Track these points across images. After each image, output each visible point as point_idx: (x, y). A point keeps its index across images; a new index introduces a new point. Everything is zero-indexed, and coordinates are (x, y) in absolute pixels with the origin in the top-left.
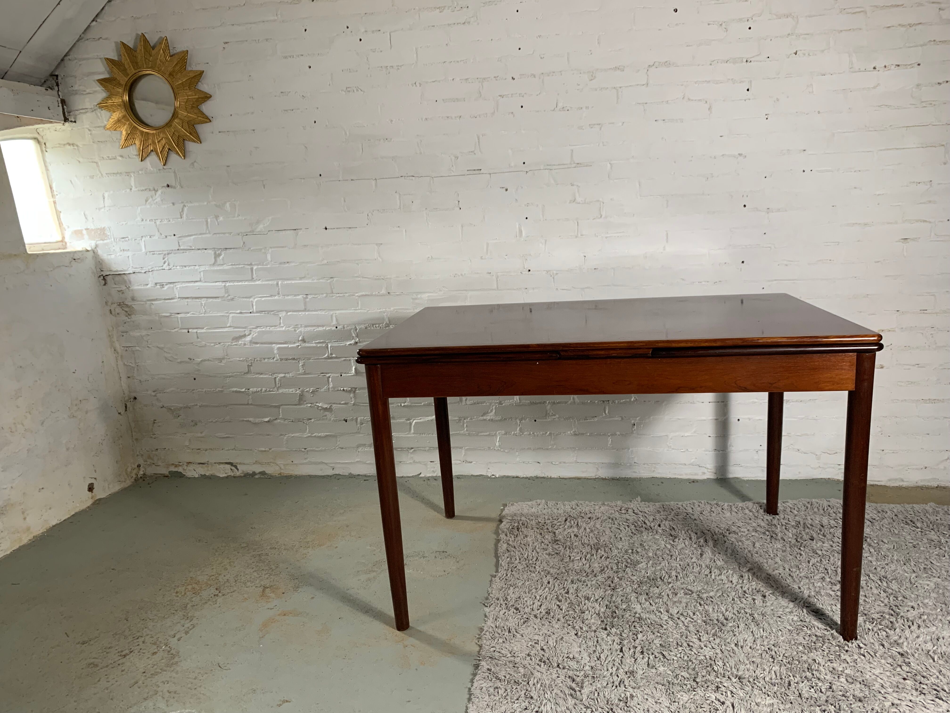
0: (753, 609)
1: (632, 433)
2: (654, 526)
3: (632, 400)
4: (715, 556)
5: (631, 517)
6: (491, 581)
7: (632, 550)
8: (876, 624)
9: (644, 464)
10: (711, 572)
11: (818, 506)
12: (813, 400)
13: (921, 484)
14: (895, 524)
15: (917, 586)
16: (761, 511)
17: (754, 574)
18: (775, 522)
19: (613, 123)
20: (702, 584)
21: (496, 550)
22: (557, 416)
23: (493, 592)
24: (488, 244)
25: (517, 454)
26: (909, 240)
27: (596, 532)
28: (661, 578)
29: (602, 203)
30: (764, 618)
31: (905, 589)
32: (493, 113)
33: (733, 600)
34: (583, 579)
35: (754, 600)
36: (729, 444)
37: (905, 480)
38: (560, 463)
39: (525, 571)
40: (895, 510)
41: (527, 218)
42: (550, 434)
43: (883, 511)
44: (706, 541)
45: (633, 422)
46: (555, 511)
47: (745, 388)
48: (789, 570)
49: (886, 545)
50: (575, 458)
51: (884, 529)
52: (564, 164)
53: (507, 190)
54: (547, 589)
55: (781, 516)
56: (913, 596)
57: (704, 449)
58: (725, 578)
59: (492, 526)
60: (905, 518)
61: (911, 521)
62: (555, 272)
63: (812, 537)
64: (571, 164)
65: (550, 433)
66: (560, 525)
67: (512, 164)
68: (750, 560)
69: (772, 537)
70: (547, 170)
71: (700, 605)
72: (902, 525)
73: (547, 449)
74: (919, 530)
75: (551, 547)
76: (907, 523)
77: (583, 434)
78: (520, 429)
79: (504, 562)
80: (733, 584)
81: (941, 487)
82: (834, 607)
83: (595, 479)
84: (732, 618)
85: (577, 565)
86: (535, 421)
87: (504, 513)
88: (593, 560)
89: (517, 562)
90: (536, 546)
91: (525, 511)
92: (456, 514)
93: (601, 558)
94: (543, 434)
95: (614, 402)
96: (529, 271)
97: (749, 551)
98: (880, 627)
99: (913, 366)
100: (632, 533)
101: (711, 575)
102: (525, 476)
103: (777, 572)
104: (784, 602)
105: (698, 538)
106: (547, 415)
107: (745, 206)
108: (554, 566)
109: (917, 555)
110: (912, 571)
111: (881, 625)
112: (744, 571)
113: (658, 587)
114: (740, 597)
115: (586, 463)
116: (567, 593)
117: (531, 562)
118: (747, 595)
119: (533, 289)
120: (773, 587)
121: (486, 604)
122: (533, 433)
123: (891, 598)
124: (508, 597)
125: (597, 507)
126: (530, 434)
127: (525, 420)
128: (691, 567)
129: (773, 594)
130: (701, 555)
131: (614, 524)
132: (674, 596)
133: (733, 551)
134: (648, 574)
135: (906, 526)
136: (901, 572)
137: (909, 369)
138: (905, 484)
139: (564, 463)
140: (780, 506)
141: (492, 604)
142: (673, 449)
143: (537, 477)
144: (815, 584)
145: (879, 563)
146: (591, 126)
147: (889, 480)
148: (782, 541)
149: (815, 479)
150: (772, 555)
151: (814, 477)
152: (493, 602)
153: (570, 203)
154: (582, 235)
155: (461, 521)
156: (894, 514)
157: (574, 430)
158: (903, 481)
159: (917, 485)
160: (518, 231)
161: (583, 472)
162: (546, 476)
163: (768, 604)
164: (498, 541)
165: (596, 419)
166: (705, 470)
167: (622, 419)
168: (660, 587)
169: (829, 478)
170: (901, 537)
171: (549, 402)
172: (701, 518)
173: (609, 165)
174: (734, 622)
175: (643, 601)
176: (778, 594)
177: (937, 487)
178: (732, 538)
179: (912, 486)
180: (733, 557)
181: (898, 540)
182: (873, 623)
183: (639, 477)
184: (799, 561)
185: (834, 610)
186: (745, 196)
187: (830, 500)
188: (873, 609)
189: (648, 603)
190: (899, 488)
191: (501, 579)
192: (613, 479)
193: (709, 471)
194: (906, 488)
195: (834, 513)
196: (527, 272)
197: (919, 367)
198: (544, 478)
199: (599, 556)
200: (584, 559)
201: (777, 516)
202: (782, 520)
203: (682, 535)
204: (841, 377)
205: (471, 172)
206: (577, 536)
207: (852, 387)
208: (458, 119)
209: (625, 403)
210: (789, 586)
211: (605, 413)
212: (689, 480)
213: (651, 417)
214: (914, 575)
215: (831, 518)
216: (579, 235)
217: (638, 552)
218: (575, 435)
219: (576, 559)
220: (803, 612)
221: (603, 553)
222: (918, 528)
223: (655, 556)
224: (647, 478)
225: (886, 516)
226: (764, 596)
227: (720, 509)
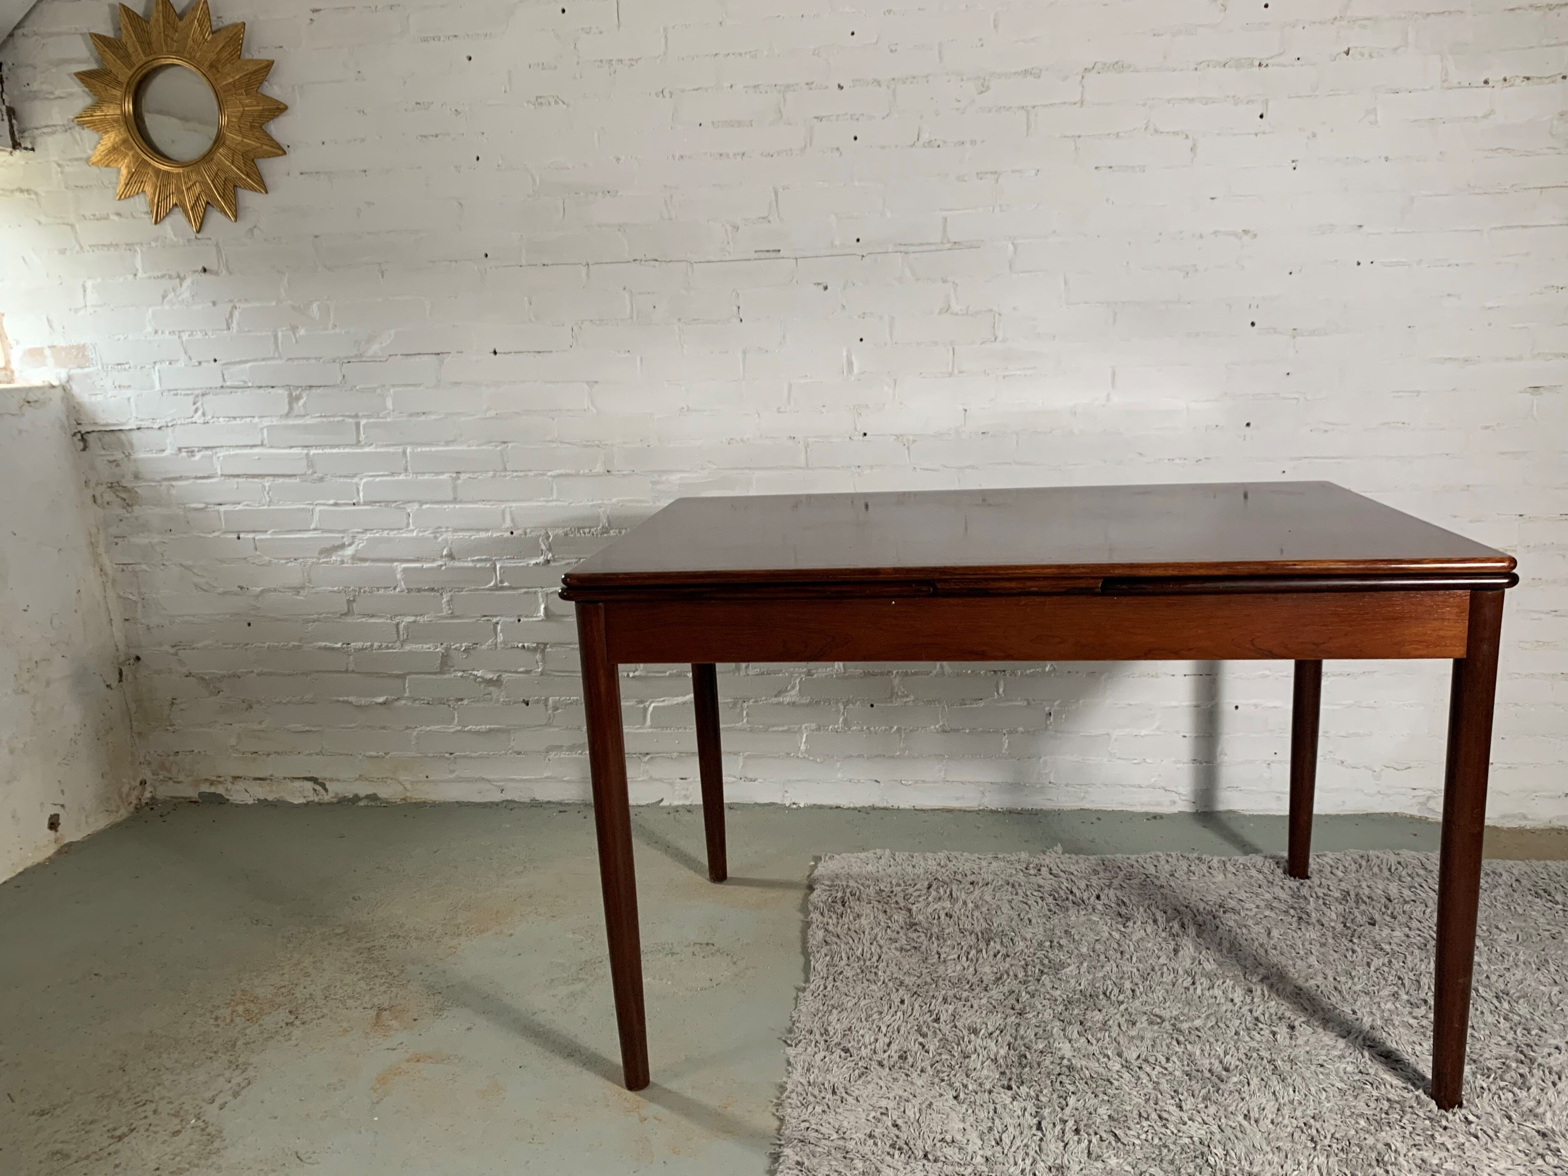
0: (1273, 1051)
1: (1046, 729)
2: (1089, 899)
3: (1047, 669)
4: (1200, 953)
5: (1048, 883)
6: (797, 998)
7: (1051, 942)
8: (1495, 1079)
9: (1067, 785)
10: (1194, 983)
11: (1379, 863)
12: (1369, 672)
13: (1557, 824)
14: (1516, 895)
15: (1562, 1010)
16: (1279, 871)
17: (1271, 986)
18: (1305, 891)
19: (1019, 171)
20: (1180, 1005)
21: (804, 941)
22: (912, 697)
23: (802, 1018)
24: (790, 386)
25: (838, 764)
26: (1542, 390)
27: (984, 910)
28: (1104, 994)
29: (997, 316)
30: (1294, 1067)
31: (1543, 1015)
32: (803, 150)
33: (1237, 1033)
34: (965, 994)
35: (1274, 1034)
36: (1219, 749)
37: (1530, 817)
38: (916, 782)
39: (859, 979)
40: (1515, 871)
41: (861, 340)
42: (899, 730)
43: (1494, 873)
44: (1183, 926)
45: (1047, 709)
46: (910, 869)
47: (1270, 652)
48: (1335, 979)
49: (1504, 935)
50: (943, 772)
51: (1499, 905)
52: (931, 244)
53: (826, 288)
54: (899, 1014)
55: (1315, 879)
56: (1556, 1027)
57: (1174, 759)
58: (1221, 993)
59: (796, 896)
60: (1534, 886)
61: (1545, 891)
62: (911, 438)
63: (1372, 918)
64: (942, 243)
65: (897, 729)
66: (919, 896)
67: (837, 243)
68: (1263, 961)
69: (1300, 918)
70: (899, 254)
71: (1178, 1043)
72: (1530, 898)
73: (893, 757)
74: (1560, 907)
75: (904, 937)
76: (1538, 895)
77: (958, 730)
78: (845, 721)
79: (819, 964)
80: (1235, 1005)
82: (1418, 1048)
83: (978, 812)
84: (1237, 1067)
85: (953, 970)
86: (872, 706)
87: (816, 873)
88: (981, 961)
89: (843, 963)
90: (877, 935)
91: (855, 870)
92: (728, 875)
93: (995, 956)
94: (886, 730)
95: (1013, 673)
96: (865, 434)
97: (1261, 945)
98: (1502, 1084)
99: (1547, 613)
100: (1050, 910)
101: (1195, 989)
102: (852, 806)
103: (1312, 982)
104: (1328, 1038)
105: (1168, 921)
106: (893, 695)
107: (1253, 324)
108: (911, 971)
109: (1559, 952)
110: (1552, 981)
111: (1503, 1080)
112: (1254, 980)
113: (1100, 1011)
114: (1248, 1029)
115: (962, 783)
116: (937, 1020)
117: (868, 963)
118: (1260, 1025)
119: (872, 467)
120: (1306, 1010)
121: (789, 1042)
122: (867, 728)
123: (1518, 1032)
124: (829, 1028)
125: (984, 863)
126: (862, 730)
127: (854, 704)
128: (1159, 973)
129: (1307, 1023)
130: (1176, 951)
131: (1017, 894)
132: (1130, 1026)
133: (1232, 944)
134: (1082, 987)
135: (1538, 900)
136: (1533, 984)
137: (1540, 619)
138: (1528, 824)
139: (924, 782)
140: (1313, 864)
141: (800, 1041)
142: (1119, 758)
143: (873, 808)
144: (1382, 1005)
145: (1492, 968)
146: (980, 175)
147: (1503, 817)
148: (1318, 927)
149: (1371, 814)
150: (1302, 953)
151: (1370, 811)
152: (801, 1037)
153: (940, 313)
154: (960, 372)
155: (737, 887)
156: (1514, 879)
157: (941, 723)
158: (1525, 817)
159: (1551, 825)
160: (845, 361)
161: (957, 799)
162: (889, 805)
163: (1300, 1042)
164: (807, 925)
165: (982, 704)
166: (1176, 797)
167: (1029, 704)
168: (1104, 1010)
169: (1396, 813)
170: (1529, 920)
171: (897, 673)
172: (1173, 884)
173: (1011, 247)
174: (1240, 1074)
175: (1075, 1035)
176: (1316, 1024)
178: (1230, 920)
179: (1542, 827)
180: (1233, 955)
181: (1523, 924)
182: (1488, 1077)
183: (1057, 809)
184: (1352, 962)
185: (1418, 1053)
186: (1254, 307)
187: (1401, 852)
188: (1487, 1050)
189: (1083, 1040)
190: (1521, 832)
191: (816, 994)
192: (1010, 812)
193: (1183, 798)
194: (1533, 832)
195: (1410, 876)
196: (861, 437)
197: (1556, 616)
198: (886, 809)
199: (991, 953)
200: (964, 959)
201: (1307, 880)
202: (1317, 889)
203: (1140, 915)
204: (1442, 633)
205: (762, 255)
206: (951, 917)
207: (1461, 652)
208: (739, 158)
209: (1033, 675)
210: (1336, 1008)
211: (998, 693)
212: (1147, 814)
213: (1081, 702)
214: (1556, 989)
215: (1403, 884)
216: (956, 371)
217: (1061, 946)
218: (944, 731)
219: (950, 957)
220: (1363, 1057)
221: (998, 947)
222: (1557, 903)
223: (1092, 954)
224: (1071, 811)
225: (1500, 881)
226: (1292, 1028)
227: (1204, 868)
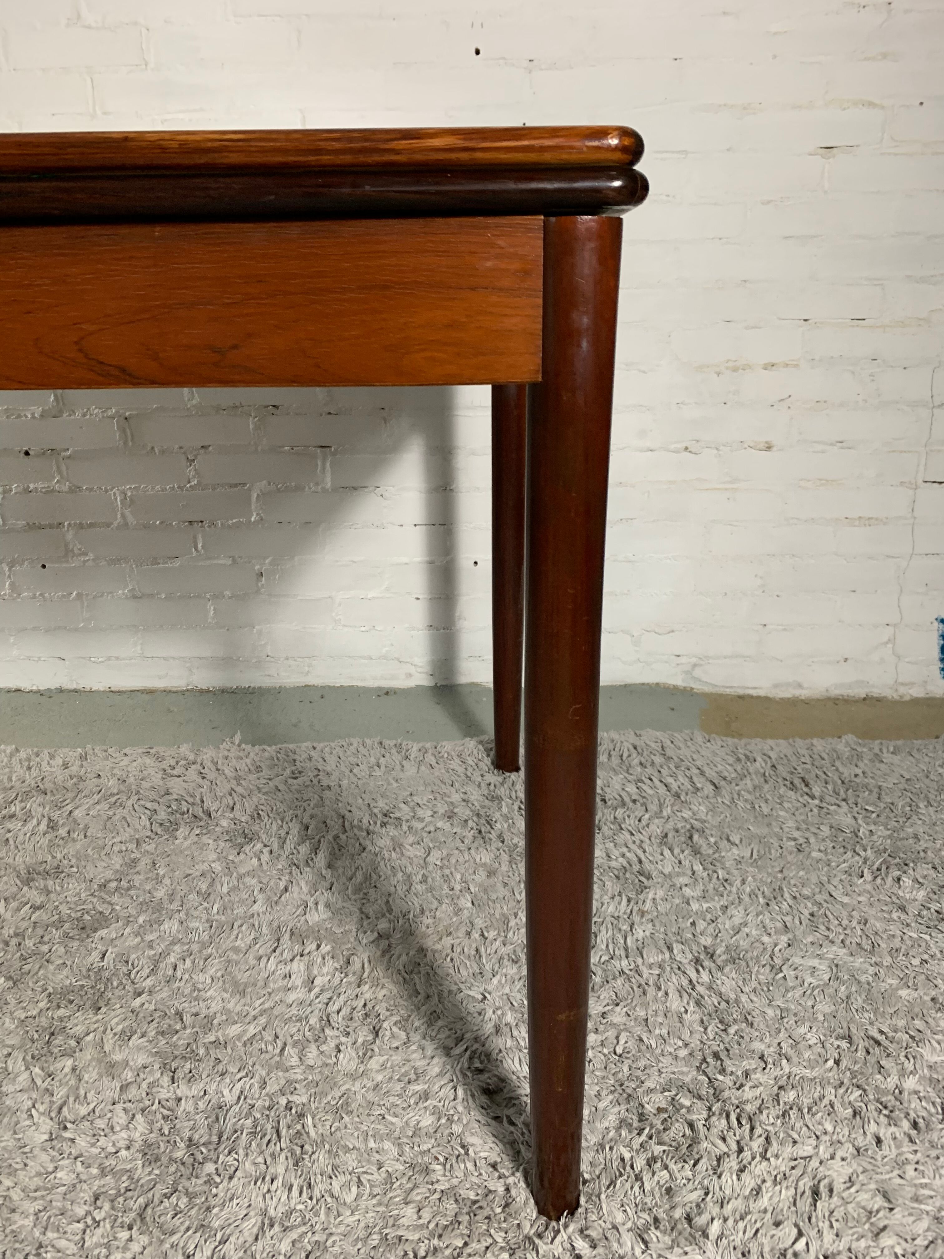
1: (258, 592)
3: (253, 519)
9: (287, 659)
13: (835, 692)
22: (91, 556)
25: (12, 640)
36: (457, 614)
37: (805, 685)
38: (109, 659)
42: (79, 595)
45: (257, 567)
50: (139, 647)
57: (407, 625)
65: (77, 594)
73: (76, 630)
77: (151, 596)
78: (12, 585)
81: (872, 698)
83: (184, 693)
86: (44, 566)
94: (63, 596)
95: (213, 524)
102: (35, 688)
106: (68, 553)
115: (165, 659)
122: (41, 595)
126: (34, 597)
127: (22, 564)
138: (804, 694)
139: (117, 658)
142: (344, 626)
147: (776, 686)
149: (630, 685)
151: (630, 681)
154: (105, 113)
157: (130, 588)
158: (800, 686)
159: (828, 695)
161: (158, 678)
165: (177, 563)
166: (412, 670)
167: (234, 561)
169: (657, 684)
171: (70, 526)
177: (864, 699)
179: (818, 696)
190: (794, 702)
193: (419, 670)
194: (806, 702)
209: (237, 526)
211: (196, 549)
212: (375, 691)
213: (296, 558)
216: (99, 112)
218: (135, 597)
224: (290, 688)
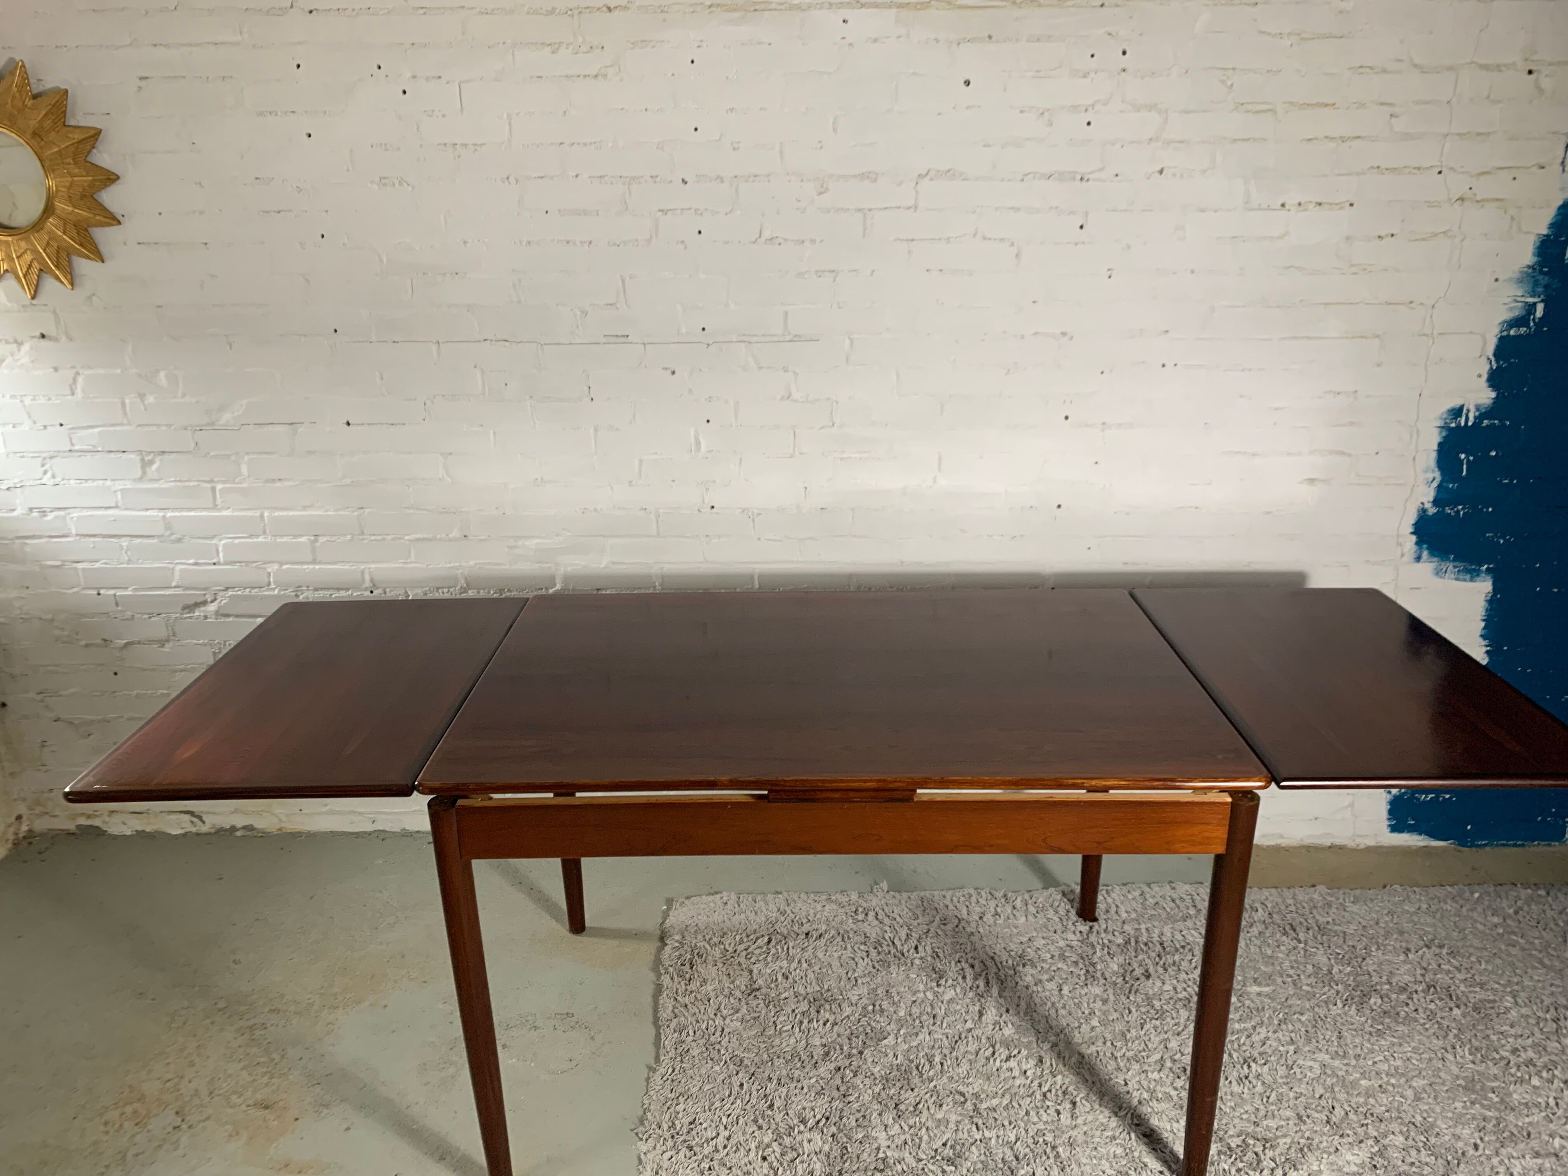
0: (1056, 1133)
2: (908, 951)
4: (1001, 1017)
6: (648, 1081)
7: (874, 1005)
8: (1235, 1159)
10: (994, 1053)
14: (1267, 934)
15: (1295, 1073)
16: (1073, 913)
17: (1059, 1055)
18: (1092, 937)
20: (981, 1081)
21: (656, 1010)
23: (652, 1107)
27: (816, 968)
28: (917, 1068)
30: (1073, 1152)
31: (1279, 1080)
33: (1027, 1113)
34: (797, 1073)
35: (1058, 1113)
37: (1285, 836)
39: (704, 1059)
40: (1269, 903)
44: (987, 983)
46: (752, 916)
48: (1112, 1043)
49: (1256, 986)
51: (1253, 948)
54: (739, 1101)
55: (1102, 921)
56: (1291, 1095)
58: (1016, 1064)
59: (648, 951)
60: (1283, 920)
61: (1291, 926)
63: (1147, 970)
66: (760, 954)
68: (1054, 1023)
69: (1088, 971)
70: (742, 344)
71: (978, 1129)
72: (1278, 935)
74: (1302, 945)
75: (745, 1005)
76: (1285, 932)
79: (669, 1040)
80: (1027, 1078)
82: (1176, 1124)
84: (1026, 1155)
85: (788, 1043)
87: (668, 923)
88: (812, 1032)
89: (690, 1038)
90: (720, 1004)
91: (702, 920)
92: (587, 925)
93: (825, 1024)
97: (1053, 1004)
100: (874, 968)
101: (995, 1060)
103: (1093, 1049)
104: (1103, 1116)
105: (975, 978)
108: (750, 1046)
110: (1289, 1040)
111: (1241, 1161)
112: (1045, 1048)
113: (912, 1090)
114: (1037, 1107)
116: (771, 1106)
117: (712, 1039)
118: (1048, 1103)
120: (1087, 1081)
121: (640, 1135)
124: (676, 1121)
125: (818, 908)
128: (965, 1041)
129: (1087, 1098)
130: (980, 1014)
131: (845, 949)
132: (937, 1108)
133: (1028, 1005)
134: (898, 1061)
135: (1285, 938)
136: (1274, 1044)
138: (1284, 842)
140: (1101, 903)
141: (650, 1136)
144: (1149, 1074)
148: (1102, 981)
150: (1087, 1012)
152: (651, 1131)
155: (595, 940)
156: (1267, 913)
158: (1282, 837)
163: (1080, 1121)
164: (658, 990)
168: (916, 1090)
170: (1276, 963)
172: (981, 930)
174: (1028, 1165)
175: (891, 1121)
176: (1094, 1098)
178: (1028, 975)
180: (1028, 1017)
181: (1271, 969)
182: (1230, 1157)
184: (1128, 1022)
185: (1175, 1131)
188: (1232, 1126)
189: (897, 1126)
191: (665, 1079)
194: (1286, 850)
199: (821, 1022)
200: (798, 1029)
201: (1095, 924)
202: (1103, 934)
203: (952, 971)
206: (787, 978)
210: (1111, 1079)
214: (1292, 1048)
217: (882, 1011)
219: (785, 1029)
220: (1130, 1137)
221: (827, 1015)
222: (1300, 941)
223: (908, 1018)
226: (1074, 1104)
227: (1009, 909)
